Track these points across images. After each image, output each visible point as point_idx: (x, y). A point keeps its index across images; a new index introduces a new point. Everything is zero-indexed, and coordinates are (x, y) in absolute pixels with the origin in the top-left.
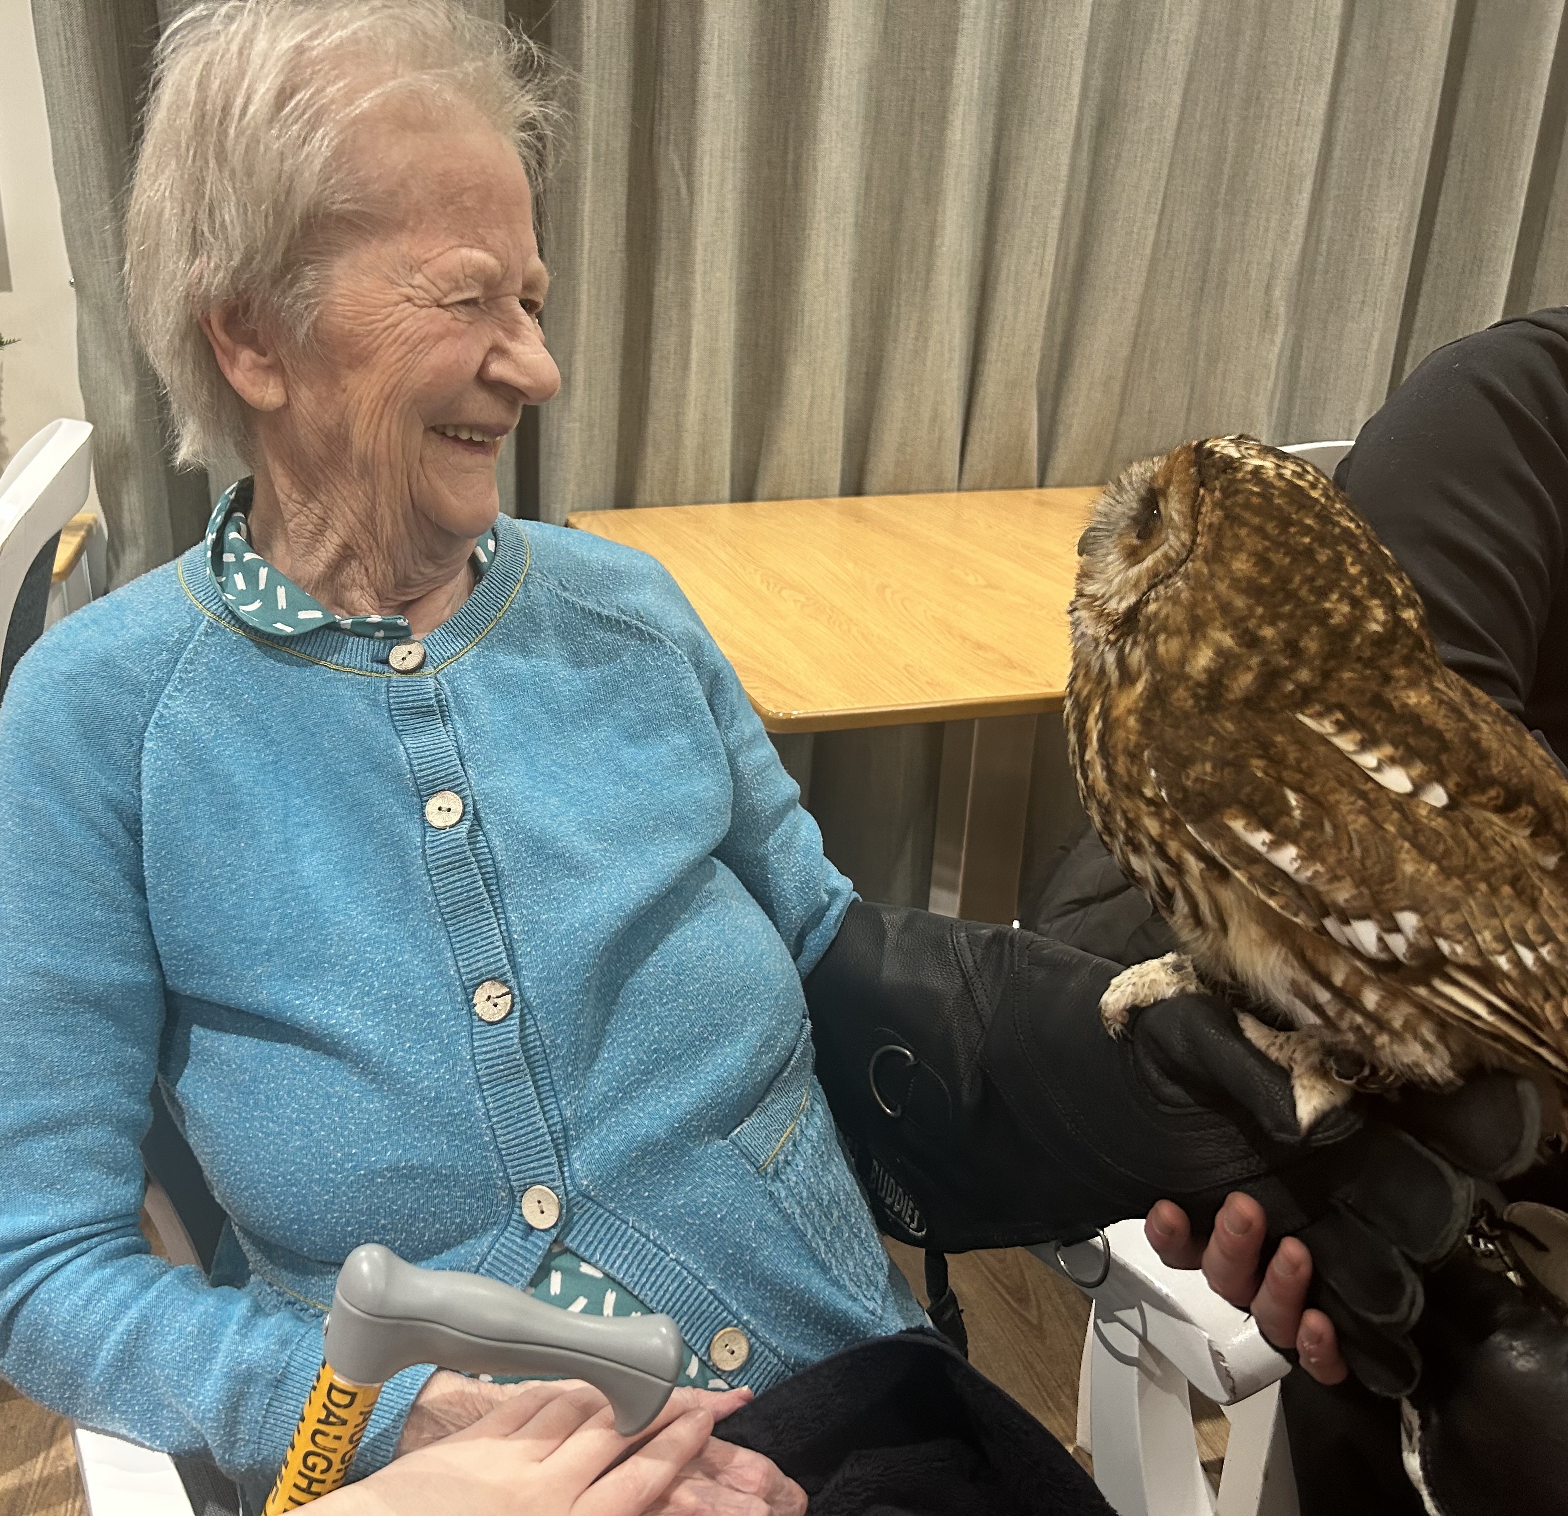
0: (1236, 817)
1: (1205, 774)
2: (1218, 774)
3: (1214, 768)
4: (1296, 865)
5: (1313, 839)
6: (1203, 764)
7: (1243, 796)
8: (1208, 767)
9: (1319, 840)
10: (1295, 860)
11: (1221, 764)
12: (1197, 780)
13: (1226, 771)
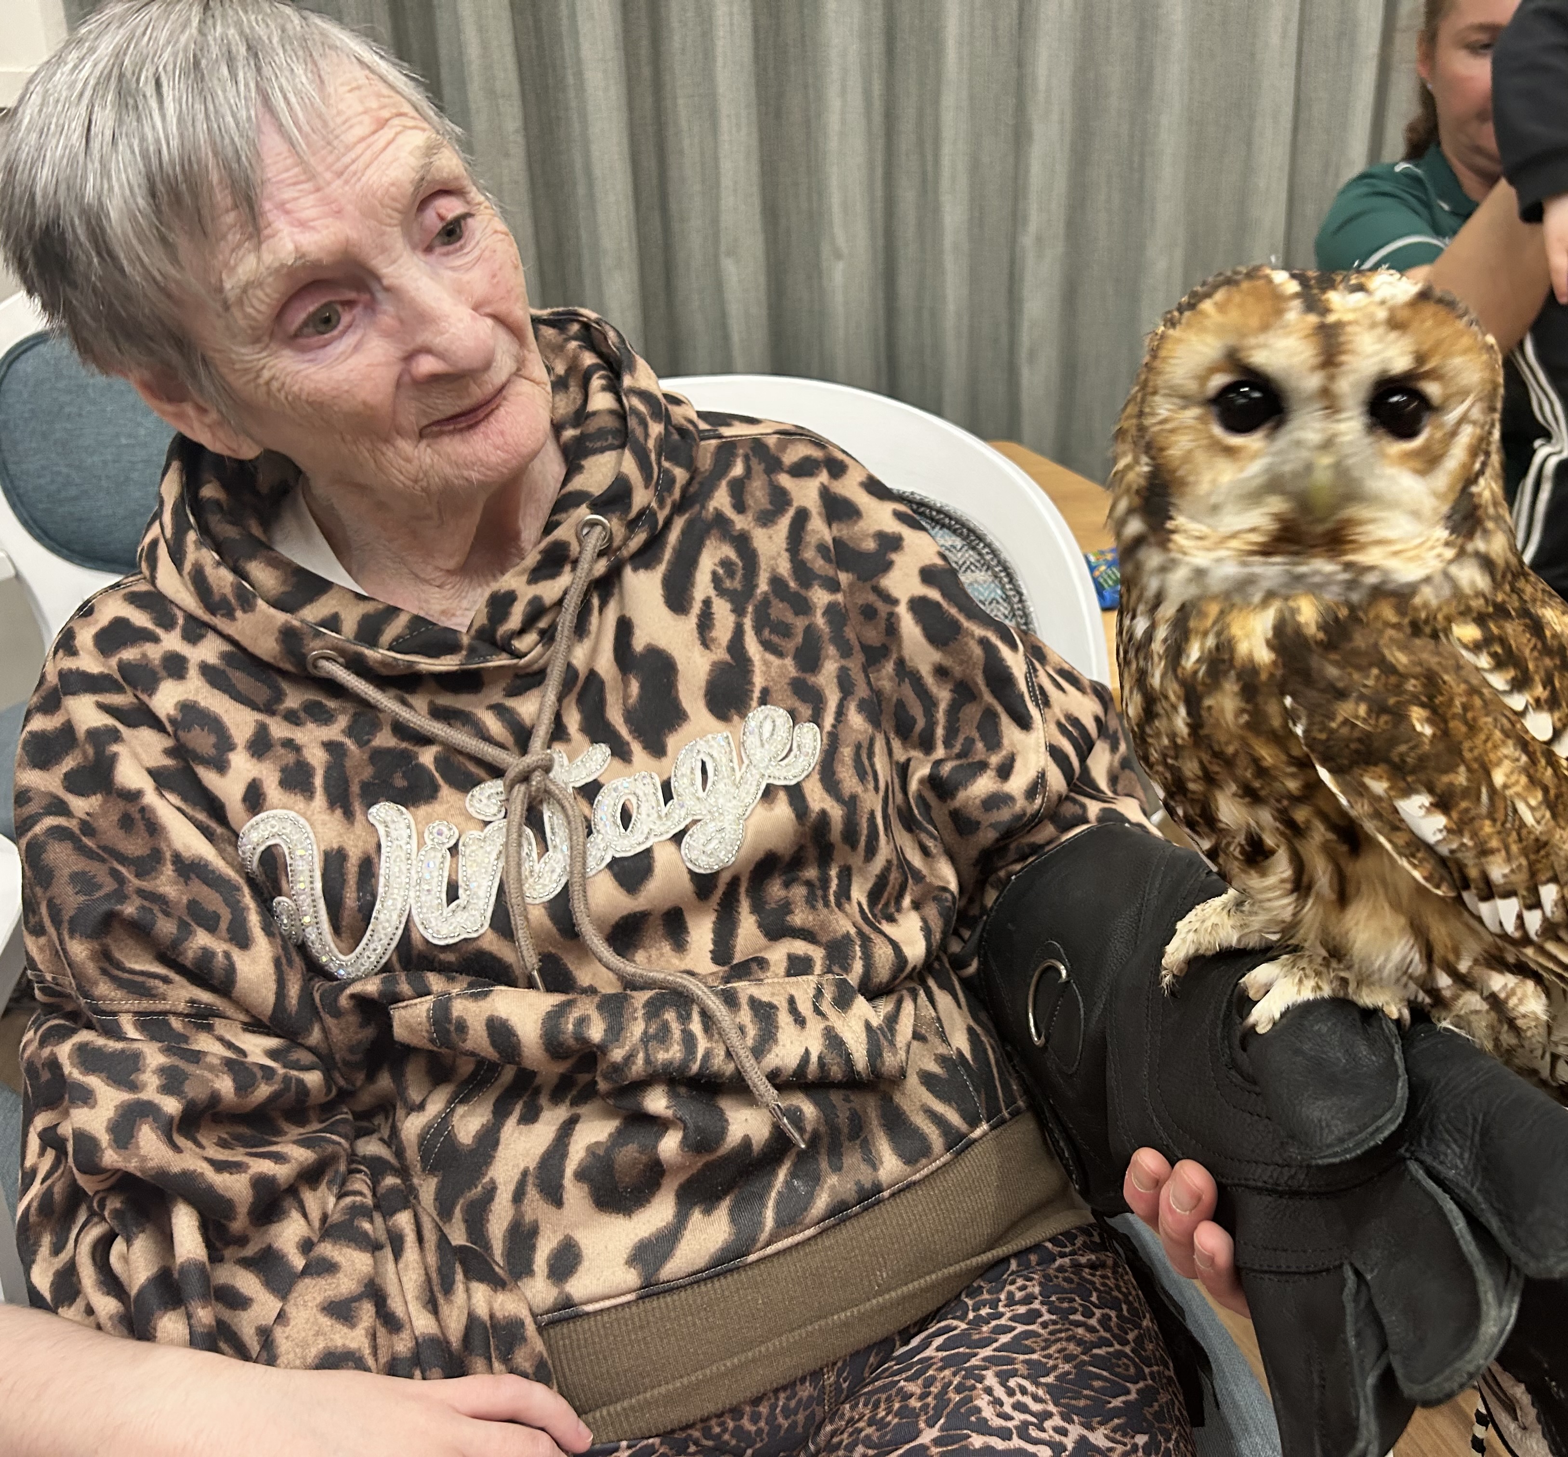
0: (1380, 778)
1: (1357, 717)
2: (1372, 722)
3: (1370, 712)
4: (1440, 837)
5: (1467, 810)
6: (1357, 704)
7: (1395, 758)
8: (1362, 710)
9: (1473, 813)
10: (1441, 831)
11: (1378, 708)
12: (1346, 722)
13: (1384, 718)
